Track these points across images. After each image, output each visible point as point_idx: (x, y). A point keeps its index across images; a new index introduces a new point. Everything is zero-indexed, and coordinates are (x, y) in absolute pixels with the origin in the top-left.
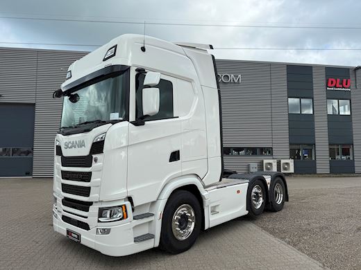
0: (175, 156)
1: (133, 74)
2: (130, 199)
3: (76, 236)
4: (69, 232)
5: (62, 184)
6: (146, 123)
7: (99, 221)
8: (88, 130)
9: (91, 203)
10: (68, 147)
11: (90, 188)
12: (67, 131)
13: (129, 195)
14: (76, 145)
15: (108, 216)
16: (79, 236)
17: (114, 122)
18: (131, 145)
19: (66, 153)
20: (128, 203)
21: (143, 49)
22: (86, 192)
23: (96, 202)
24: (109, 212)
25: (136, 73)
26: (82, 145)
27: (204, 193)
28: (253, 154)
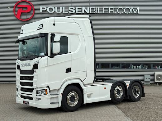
0: (68, 70)
1: (50, 36)
2: (48, 87)
3: (27, 103)
4: (24, 102)
5: (20, 82)
6: (55, 56)
7: (37, 96)
8: (32, 59)
9: (33, 89)
10: (23, 66)
11: (33, 83)
12: (22, 59)
13: (48, 85)
14: (27, 65)
15: (40, 93)
16: (28, 103)
17: (42, 57)
18: (48, 66)
19: (22, 68)
20: (48, 89)
21: (54, 25)
22: (31, 84)
23: (35, 88)
24: (40, 92)
25: (51, 35)
26: (29, 65)
27: (83, 87)
28: (148, 68)
